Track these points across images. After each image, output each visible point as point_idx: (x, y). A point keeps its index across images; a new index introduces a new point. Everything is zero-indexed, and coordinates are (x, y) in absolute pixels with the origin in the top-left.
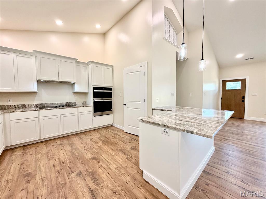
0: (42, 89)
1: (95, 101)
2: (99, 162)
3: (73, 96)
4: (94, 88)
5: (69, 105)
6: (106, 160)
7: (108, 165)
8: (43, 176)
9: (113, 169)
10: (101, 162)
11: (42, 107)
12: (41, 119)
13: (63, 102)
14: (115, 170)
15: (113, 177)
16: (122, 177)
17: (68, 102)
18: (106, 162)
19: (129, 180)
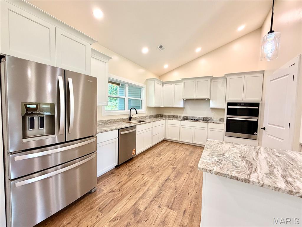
0: (188, 105)
1: (228, 118)
2: (191, 171)
3: (211, 112)
4: (228, 103)
5: (205, 120)
6: (198, 173)
7: (195, 177)
8: (163, 158)
9: (194, 181)
10: (193, 172)
11: (186, 118)
12: (181, 127)
13: (201, 117)
14: (193, 182)
15: (186, 184)
16: (191, 189)
17: (205, 117)
18: (196, 174)
19: (192, 195)
